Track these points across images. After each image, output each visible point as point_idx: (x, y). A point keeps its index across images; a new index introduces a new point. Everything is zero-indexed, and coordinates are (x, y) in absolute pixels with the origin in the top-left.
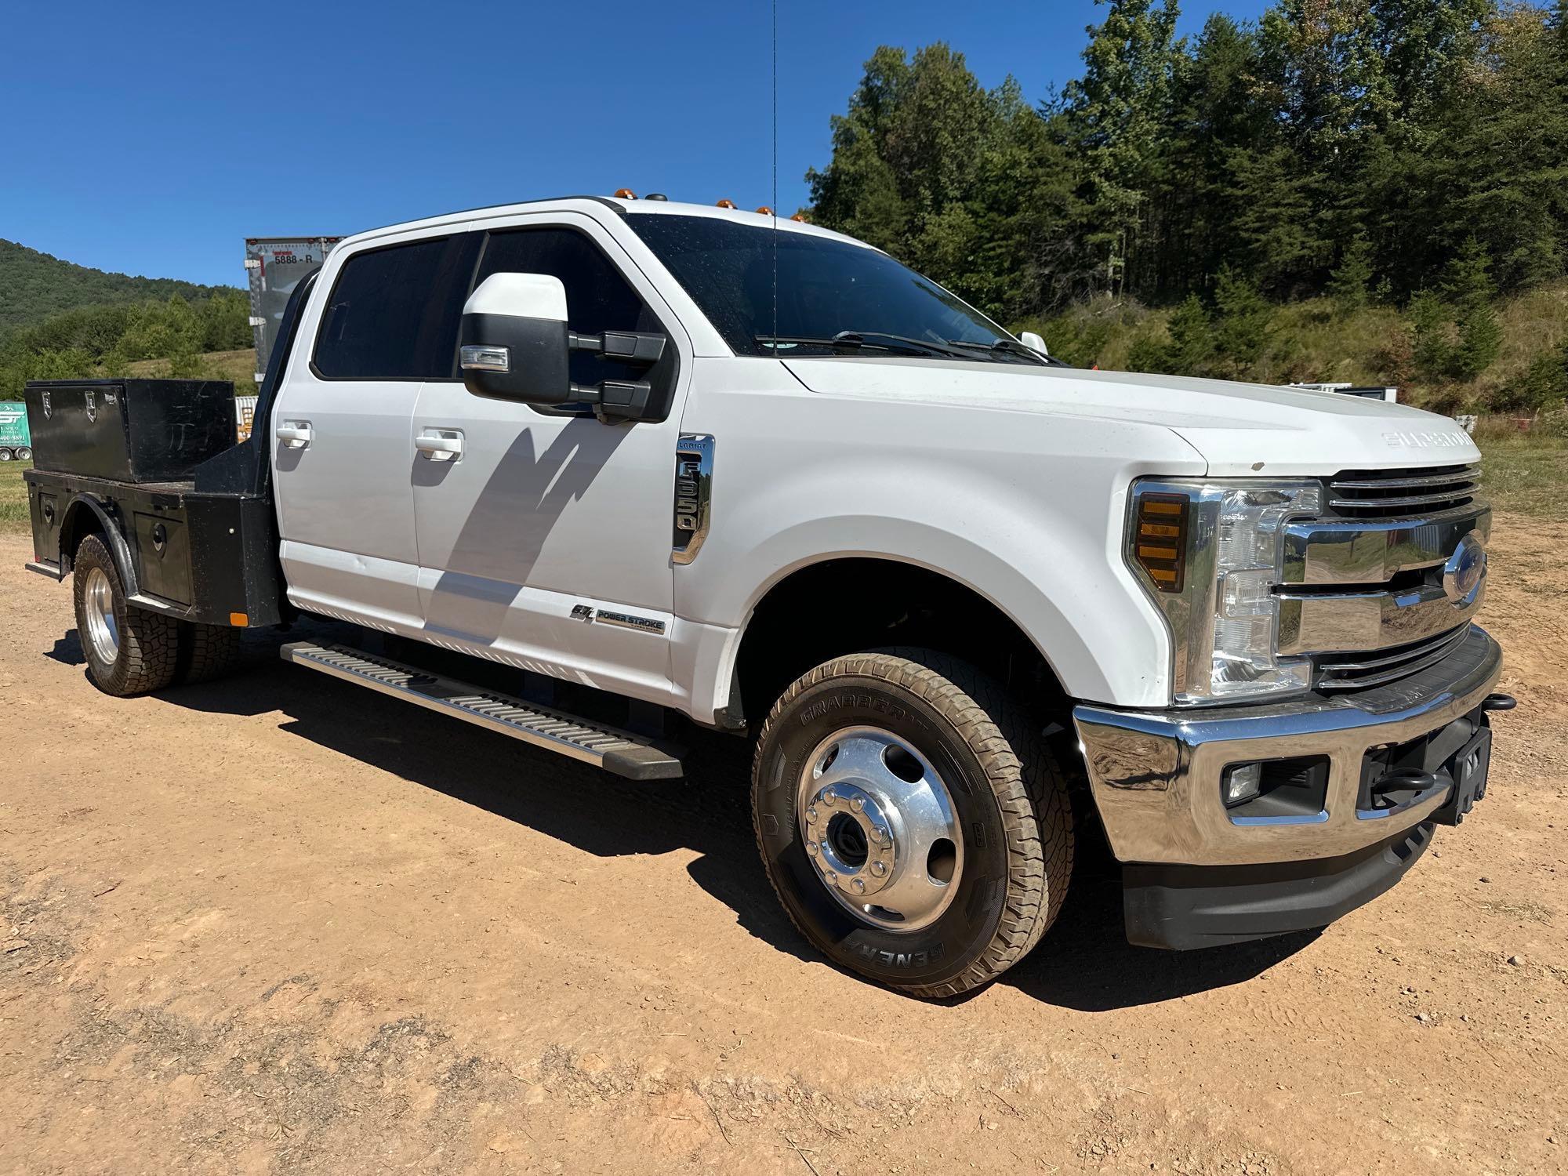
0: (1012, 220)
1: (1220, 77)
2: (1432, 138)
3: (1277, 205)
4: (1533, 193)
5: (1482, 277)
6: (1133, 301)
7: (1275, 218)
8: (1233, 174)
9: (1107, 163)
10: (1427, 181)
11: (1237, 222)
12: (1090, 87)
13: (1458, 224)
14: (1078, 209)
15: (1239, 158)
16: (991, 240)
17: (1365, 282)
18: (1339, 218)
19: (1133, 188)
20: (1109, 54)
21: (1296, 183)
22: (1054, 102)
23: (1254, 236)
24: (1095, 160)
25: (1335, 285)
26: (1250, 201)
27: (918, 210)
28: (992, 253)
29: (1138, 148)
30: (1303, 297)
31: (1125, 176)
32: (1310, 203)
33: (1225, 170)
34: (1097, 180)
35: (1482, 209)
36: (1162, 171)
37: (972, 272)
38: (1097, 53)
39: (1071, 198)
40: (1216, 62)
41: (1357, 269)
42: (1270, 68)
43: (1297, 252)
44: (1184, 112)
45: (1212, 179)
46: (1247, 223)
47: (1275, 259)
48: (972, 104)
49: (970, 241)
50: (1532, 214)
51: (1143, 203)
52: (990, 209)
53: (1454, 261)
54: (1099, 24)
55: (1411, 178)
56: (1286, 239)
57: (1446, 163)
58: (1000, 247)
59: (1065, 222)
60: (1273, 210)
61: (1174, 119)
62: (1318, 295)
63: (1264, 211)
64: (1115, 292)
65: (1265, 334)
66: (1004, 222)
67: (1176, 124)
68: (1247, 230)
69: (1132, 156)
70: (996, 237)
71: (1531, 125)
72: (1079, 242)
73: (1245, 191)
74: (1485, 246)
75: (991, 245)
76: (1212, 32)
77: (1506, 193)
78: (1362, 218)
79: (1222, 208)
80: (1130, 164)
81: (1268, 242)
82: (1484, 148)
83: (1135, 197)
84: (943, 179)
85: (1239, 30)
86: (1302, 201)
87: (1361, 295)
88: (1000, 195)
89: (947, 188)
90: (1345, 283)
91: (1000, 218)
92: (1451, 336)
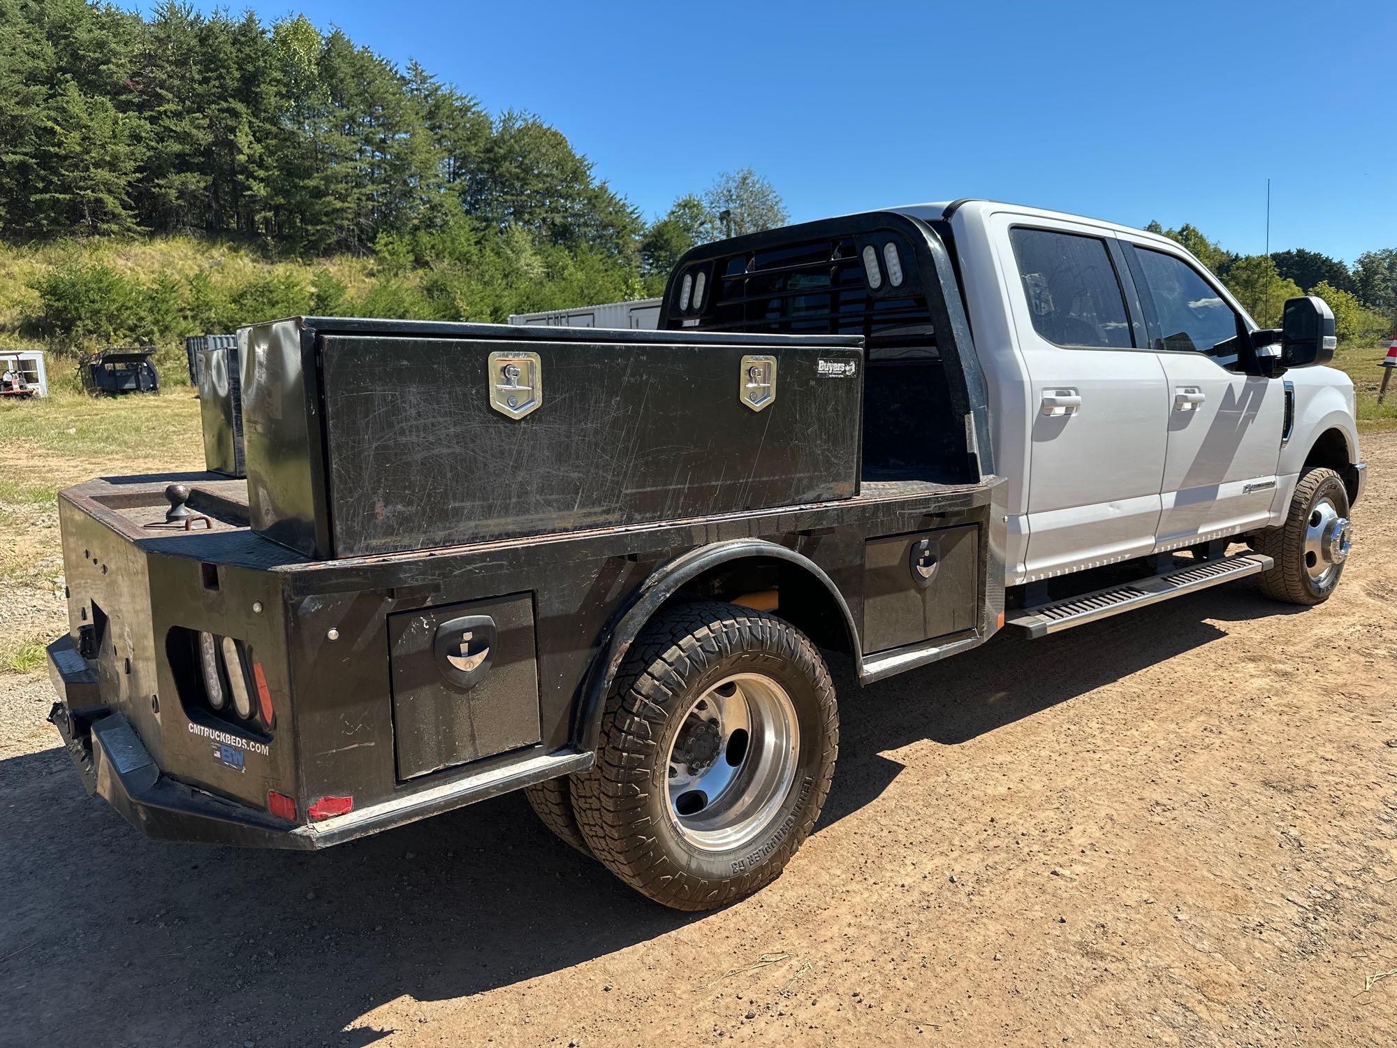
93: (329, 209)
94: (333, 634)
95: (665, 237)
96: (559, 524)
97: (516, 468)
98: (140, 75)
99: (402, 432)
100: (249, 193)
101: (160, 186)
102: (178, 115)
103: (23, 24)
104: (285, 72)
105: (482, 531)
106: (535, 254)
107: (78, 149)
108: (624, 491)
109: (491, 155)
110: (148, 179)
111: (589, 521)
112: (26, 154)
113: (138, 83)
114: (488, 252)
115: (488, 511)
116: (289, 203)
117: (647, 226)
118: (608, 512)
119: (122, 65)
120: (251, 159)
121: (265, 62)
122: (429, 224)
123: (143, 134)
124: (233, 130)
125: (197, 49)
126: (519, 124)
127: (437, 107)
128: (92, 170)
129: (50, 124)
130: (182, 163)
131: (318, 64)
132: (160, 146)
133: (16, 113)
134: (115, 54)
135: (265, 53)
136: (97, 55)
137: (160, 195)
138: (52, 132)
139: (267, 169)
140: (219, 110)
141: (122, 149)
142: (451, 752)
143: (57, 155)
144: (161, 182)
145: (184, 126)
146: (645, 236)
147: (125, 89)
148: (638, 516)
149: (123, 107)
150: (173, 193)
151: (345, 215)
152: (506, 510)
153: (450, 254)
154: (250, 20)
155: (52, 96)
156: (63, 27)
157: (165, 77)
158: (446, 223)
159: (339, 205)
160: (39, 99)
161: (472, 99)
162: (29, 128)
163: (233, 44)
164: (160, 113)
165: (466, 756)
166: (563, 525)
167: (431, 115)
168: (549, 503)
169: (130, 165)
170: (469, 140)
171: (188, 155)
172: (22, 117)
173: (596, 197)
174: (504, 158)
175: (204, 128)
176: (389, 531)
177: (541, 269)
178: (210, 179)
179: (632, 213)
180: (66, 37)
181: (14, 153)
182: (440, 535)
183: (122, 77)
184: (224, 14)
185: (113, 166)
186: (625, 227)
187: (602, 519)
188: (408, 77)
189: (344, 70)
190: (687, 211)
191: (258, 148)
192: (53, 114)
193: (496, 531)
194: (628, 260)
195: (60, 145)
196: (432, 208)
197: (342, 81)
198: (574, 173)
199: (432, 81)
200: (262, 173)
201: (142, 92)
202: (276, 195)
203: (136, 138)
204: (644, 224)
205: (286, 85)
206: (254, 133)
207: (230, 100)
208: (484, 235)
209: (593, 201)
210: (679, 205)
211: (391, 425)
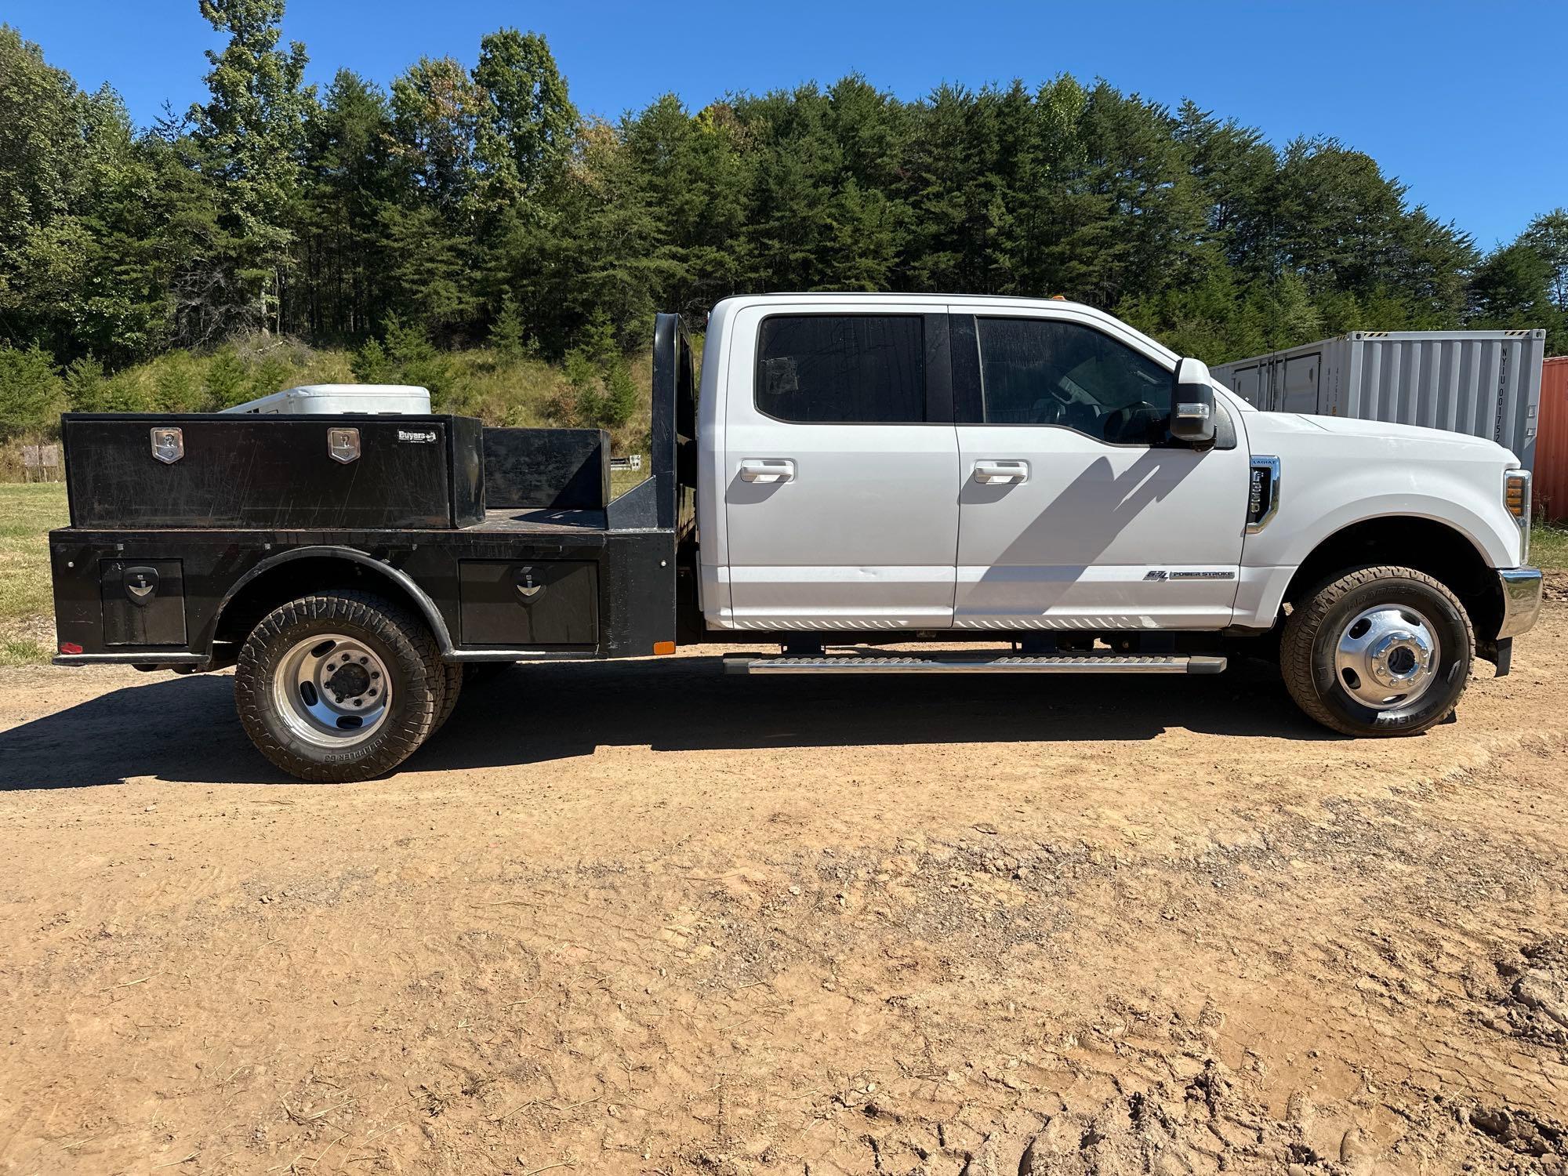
0: (146, 243)
1: (358, 129)
2: (554, 219)
3: (431, 260)
4: (636, 276)
5: (609, 342)
6: (294, 340)
7: (430, 272)
8: (386, 226)
9: (250, 196)
10: (555, 256)
11: (397, 272)
12: (219, 116)
13: (585, 295)
14: (222, 240)
15: (389, 212)
16: (120, 263)
17: (520, 338)
18: (486, 279)
19: (281, 226)
20: (238, 85)
21: (447, 243)
22: (173, 123)
23: (415, 287)
24: (234, 191)
25: (495, 339)
26: (406, 254)
27: (12, 217)
28: (124, 277)
29: (281, 186)
30: (465, 347)
31: (269, 213)
32: (460, 262)
33: (377, 222)
34: (241, 213)
35: (603, 285)
36: (309, 214)
37: (101, 295)
38: (226, 82)
39: (215, 228)
40: (350, 115)
41: (511, 325)
42: (404, 131)
43: (455, 306)
44: (323, 158)
45: (366, 229)
46: (405, 275)
47: (437, 310)
48: (74, 107)
49: (91, 260)
50: (638, 293)
51: (293, 242)
52: (114, 227)
53: (589, 327)
54: (221, 53)
55: (542, 251)
56: (444, 293)
57: (567, 242)
58: (135, 271)
59: (211, 253)
60: (429, 265)
61: (315, 164)
62: (477, 346)
63: (422, 265)
64: (273, 330)
65: (447, 381)
66: (136, 244)
67: (316, 168)
68: (406, 281)
69: (276, 194)
70: (128, 260)
71: (627, 222)
72: (229, 274)
73: (401, 244)
74: (609, 316)
75: (123, 268)
76: (342, 86)
77: (621, 274)
78: (508, 281)
79: (378, 258)
80: (275, 201)
81: (429, 295)
82: (593, 234)
83: (285, 236)
84: (44, 187)
85: (368, 91)
86: (453, 259)
87: (517, 350)
88: (126, 214)
89: (51, 197)
90: (503, 337)
91: (130, 240)
92: (600, 389)
93: (1074, 274)
94: (71, 564)
95: (1508, 269)
96: (198, 523)
97: (171, 490)
98: (910, 162)
99: (106, 468)
100: (994, 266)
101: (914, 268)
102: (938, 196)
103: (821, 133)
104: (1044, 137)
105: (152, 523)
106: (1310, 305)
107: (849, 241)
108: (243, 508)
109: (1270, 194)
110: (904, 263)
111: (219, 523)
112: (809, 251)
113: (907, 170)
114: (1249, 307)
115: (155, 512)
116: (1034, 273)
117: (1482, 257)
118: (232, 519)
119: (895, 155)
120: (1001, 232)
121: (1024, 130)
122: (1183, 281)
123: (906, 220)
124: (985, 204)
125: (963, 128)
126: (1310, 153)
127: (1208, 148)
128: (858, 260)
129: (829, 221)
130: (938, 244)
131: (1078, 123)
132: (919, 230)
133: (804, 214)
134: (890, 146)
135: (1026, 120)
136: (875, 150)
137: (915, 277)
138: (830, 228)
139: (1015, 239)
140: (976, 186)
141: (886, 236)
142: (132, 637)
143: (832, 248)
144: (916, 264)
145: (941, 207)
146: (1478, 269)
147: (898, 179)
148: (254, 524)
149: (891, 196)
150: (925, 273)
151: (1090, 279)
152: (165, 512)
153: (1202, 313)
154: (1017, 90)
155: (833, 195)
156: (853, 129)
157: (930, 160)
158: (1204, 277)
159: (1083, 269)
160: (825, 199)
161: (1253, 132)
162: (813, 226)
163: (998, 116)
164: (923, 196)
165: (141, 641)
166: (202, 524)
167: (1201, 157)
168: (192, 511)
169: (891, 251)
170: (1244, 180)
171: (943, 235)
172: (809, 217)
173: (1407, 228)
174: (1286, 196)
175: (960, 206)
176: (101, 517)
177: (1316, 322)
178: (960, 256)
179: (1460, 241)
180: (853, 137)
181: (801, 251)
182: (129, 522)
183: (894, 167)
184: (992, 88)
185: (876, 254)
186: (1446, 261)
187: (228, 523)
188: (1178, 118)
189: (1105, 123)
190: (1551, 231)
191: (1009, 219)
192: (833, 210)
193: (160, 523)
194: (1447, 301)
195: (834, 240)
196: (1191, 262)
197: (1100, 137)
198: (1378, 201)
199: (1206, 119)
200: (1009, 245)
201: (910, 179)
202: (1023, 265)
203: (900, 223)
204: (1478, 254)
205: (1044, 150)
206: (1007, 204)
207: (987, 174)
208: (1249, 287)
209: (1401, 233)
210: (1539, 224)
211: (100, 464)
